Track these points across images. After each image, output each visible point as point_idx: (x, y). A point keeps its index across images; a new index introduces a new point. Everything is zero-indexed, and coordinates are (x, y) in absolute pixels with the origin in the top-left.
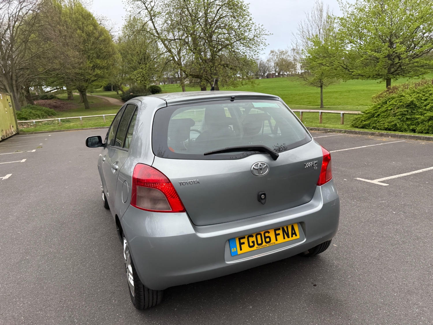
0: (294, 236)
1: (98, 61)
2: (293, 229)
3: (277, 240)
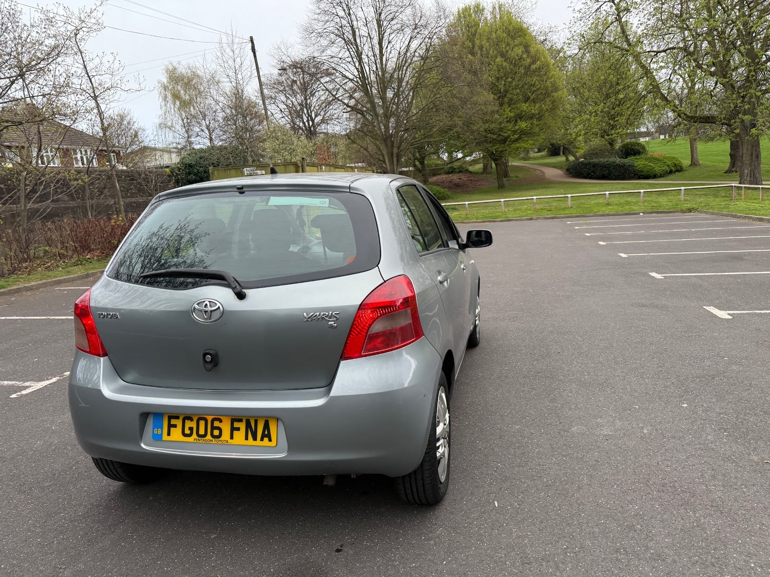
0: (266, 439)
1: (524, 107)
2: (267, 426)
3: (232, 438)
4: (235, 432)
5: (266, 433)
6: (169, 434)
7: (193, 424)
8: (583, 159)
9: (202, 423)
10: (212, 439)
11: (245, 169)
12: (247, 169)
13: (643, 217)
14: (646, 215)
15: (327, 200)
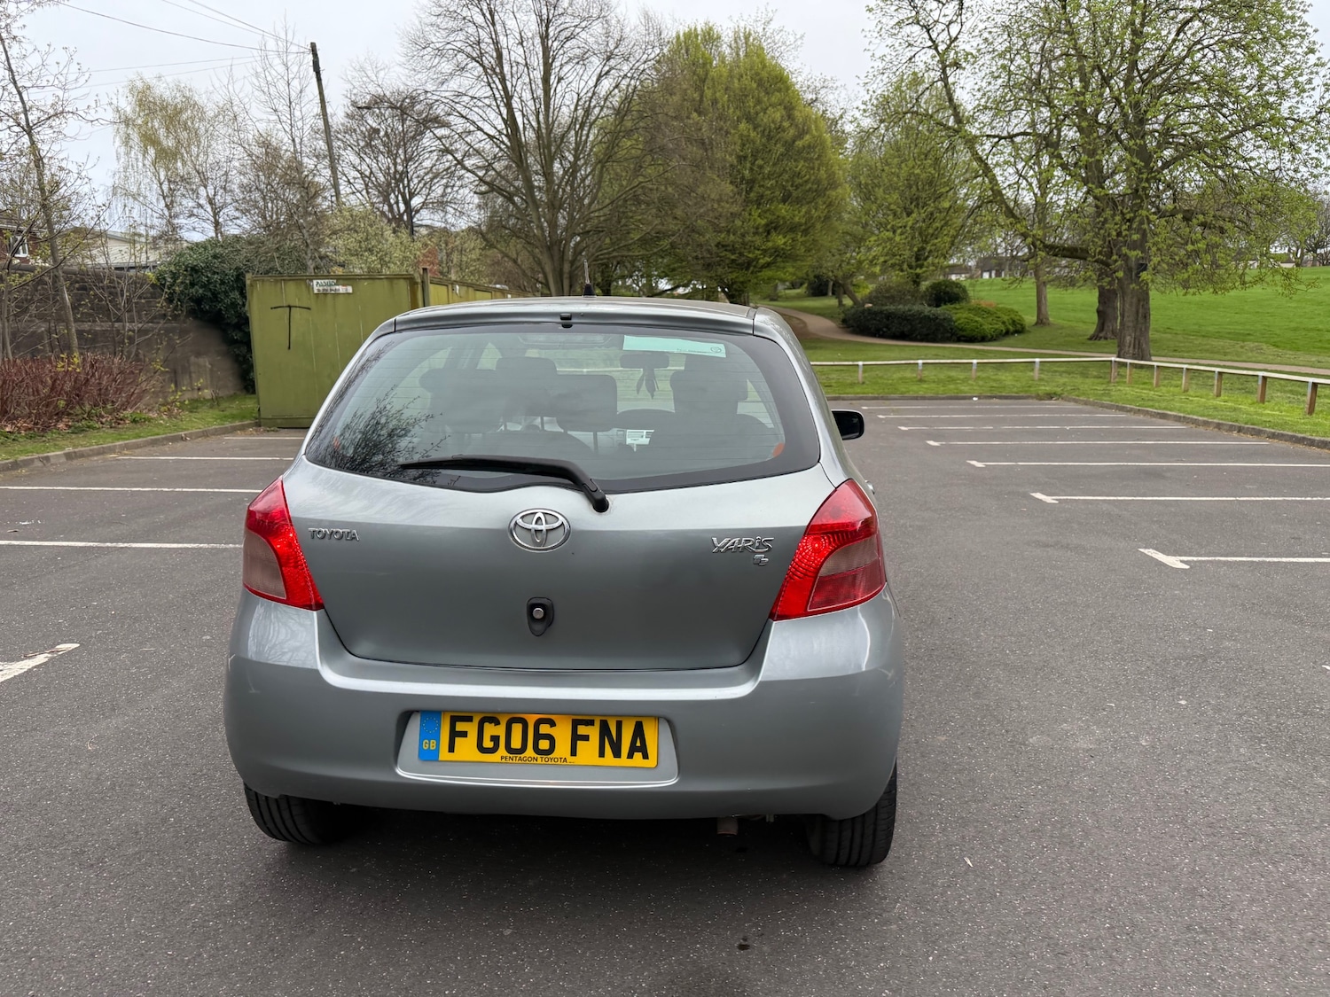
0: (638, 755)
1: (783, 210)
2: (639, 732)
3: (574, 753)
4: (580, 743)
5: (638, 744)
6: (451, 749)
7: (500, 731)
8: (870, 305)
9: (517, 729)
10: (536, 756)
11: (315, 282)
12: (319, 281)
13: (979, 404)
14: (981, 401)
15: (722, 346)
